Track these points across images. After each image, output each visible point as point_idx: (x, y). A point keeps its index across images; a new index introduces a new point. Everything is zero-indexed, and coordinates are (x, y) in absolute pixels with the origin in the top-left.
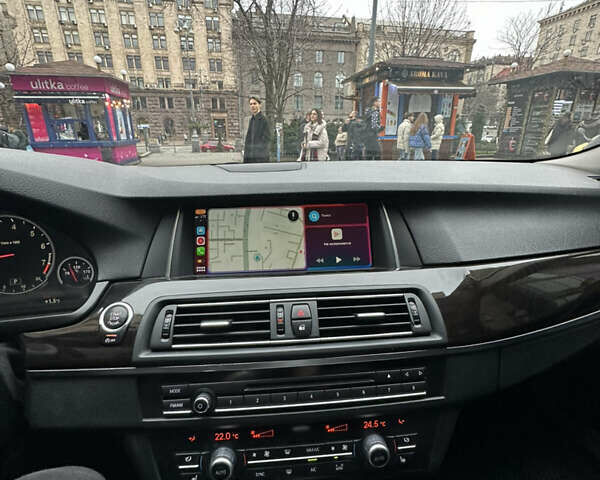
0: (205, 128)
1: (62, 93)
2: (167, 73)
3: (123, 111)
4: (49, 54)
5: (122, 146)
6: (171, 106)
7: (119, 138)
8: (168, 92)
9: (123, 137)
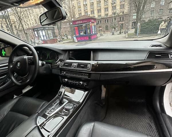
0: (117, 27)
1: (82, 24)
2: (108, 12)
3: (94, 26)
4: (81, 13)
5: (93, 35)
6: (108, 22)
7: (93, 33)
8: (107, 18)
9: (94, 33)
